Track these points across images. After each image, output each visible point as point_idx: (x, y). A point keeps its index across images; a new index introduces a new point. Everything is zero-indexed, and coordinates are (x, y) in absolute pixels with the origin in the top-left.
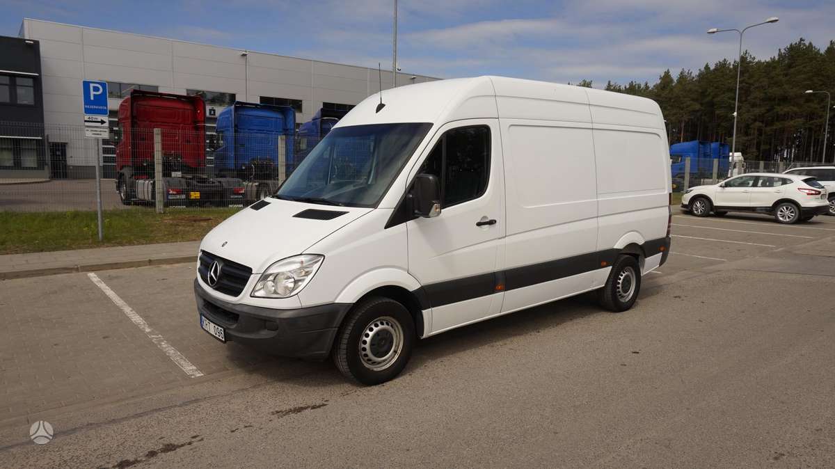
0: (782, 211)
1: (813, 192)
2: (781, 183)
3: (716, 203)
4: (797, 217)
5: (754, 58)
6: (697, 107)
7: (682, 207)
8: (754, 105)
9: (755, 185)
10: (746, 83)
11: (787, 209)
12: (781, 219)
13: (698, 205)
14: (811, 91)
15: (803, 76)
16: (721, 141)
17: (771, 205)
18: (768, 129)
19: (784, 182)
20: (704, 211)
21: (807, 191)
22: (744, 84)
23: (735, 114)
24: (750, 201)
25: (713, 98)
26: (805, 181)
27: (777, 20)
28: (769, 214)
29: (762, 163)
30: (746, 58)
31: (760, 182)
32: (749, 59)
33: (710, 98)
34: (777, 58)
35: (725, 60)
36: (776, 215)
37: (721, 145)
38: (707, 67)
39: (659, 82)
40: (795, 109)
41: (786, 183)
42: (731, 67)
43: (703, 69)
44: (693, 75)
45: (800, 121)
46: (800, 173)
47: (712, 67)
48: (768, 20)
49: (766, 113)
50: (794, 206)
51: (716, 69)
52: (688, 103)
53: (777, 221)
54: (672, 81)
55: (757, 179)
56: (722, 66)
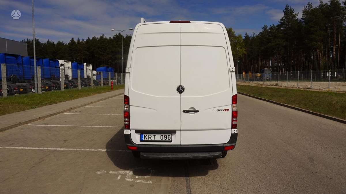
6: (88, 53)
8: (108, 54)
22: (104, 46)
23: (123, 58)
32: (104, 37)
33: (92, 50)
47: (91, 39)
51: (92, 40)
52: (84, 52)
56: (94, 38)
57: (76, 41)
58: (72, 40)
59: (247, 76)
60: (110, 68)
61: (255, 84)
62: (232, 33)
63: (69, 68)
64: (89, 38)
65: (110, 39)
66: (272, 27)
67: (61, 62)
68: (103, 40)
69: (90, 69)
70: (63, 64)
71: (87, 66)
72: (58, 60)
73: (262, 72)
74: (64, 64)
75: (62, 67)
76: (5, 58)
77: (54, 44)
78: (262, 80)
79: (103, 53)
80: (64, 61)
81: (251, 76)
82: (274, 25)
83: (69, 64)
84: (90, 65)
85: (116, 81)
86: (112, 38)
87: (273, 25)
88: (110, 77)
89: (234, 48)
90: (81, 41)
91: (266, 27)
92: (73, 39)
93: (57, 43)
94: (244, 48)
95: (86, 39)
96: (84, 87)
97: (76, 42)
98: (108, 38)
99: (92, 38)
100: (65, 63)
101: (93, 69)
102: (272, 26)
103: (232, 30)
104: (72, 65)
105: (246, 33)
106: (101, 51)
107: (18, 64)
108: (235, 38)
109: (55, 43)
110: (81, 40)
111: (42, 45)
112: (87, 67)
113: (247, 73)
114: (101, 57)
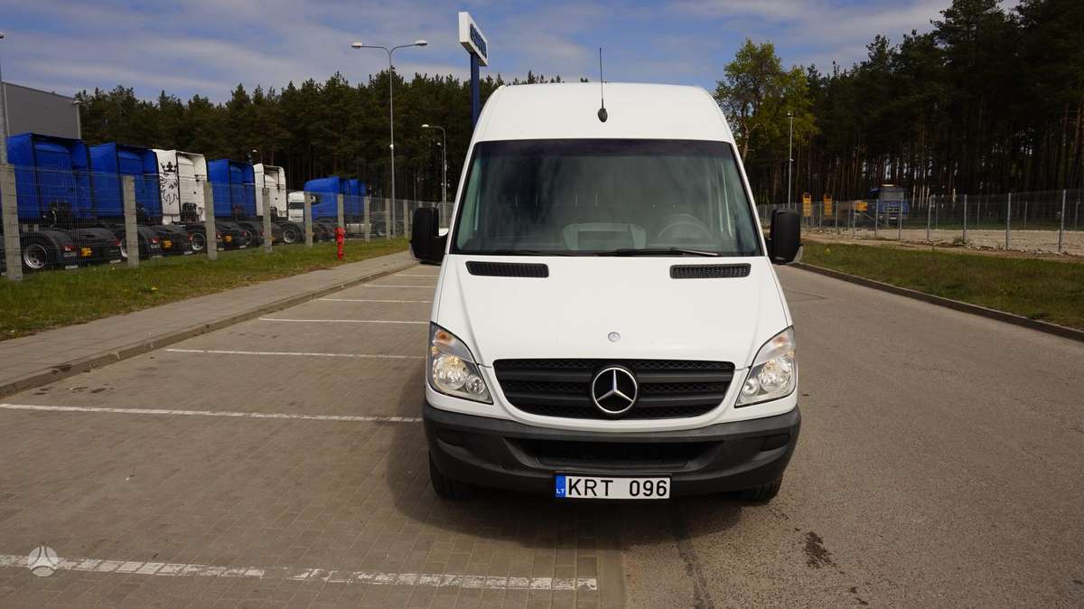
6: (288, 135)
8: (353, 137)
14: (427, 126)
15: (400, 108)
22: (340, 112)
25: (307, 125)
27: (425, 44)
30: (339, 81)
32: (341, 82)
33: (302, 124)
43: (286, 88)
47: (298, 87)
49: (367, 147)
51: (303, 90)
52: (276, 129)
57: (250, 93)
58: (240, 93)
59: (816, 211)
60: (352, 182)
61: (867, 238)
62: (772, 62)
63: (197, 181)
64: (291, 85)
65: (362, 89)
66: (911, 39)
67: (164, 156)
68: (336, 90)
69: (278, 186)
70: (174, 164)
71: (265, 173)
72: (154, 150)
73: (872, 196)
74: (177, 166)
75: (172, 177)
76: (34, 150)
77: (180, 105)
78: (871, 226)
79: (336, 134)
80: (177, 155)
81: (828, 211)
82: (918, 33)
83: (200, 166)
84: (277, 171)
85: (366, 226)
86: (367, 85)
87: (914, 33)
88: (341, 211)
89: (775, 115)
90: (265, 94)
91: (881, 42)
92: (240, 87)
93: (190, 102)
94: (809, 115)
95: (282, 89)
96: (248, 247)
97: (251, 97)
98: (354, 85)
99: (304, 85)
100: (182, 160)
101: (291, 187)
102: (912, 36)
103: (774, 54)
104: (210, 170)
105: (810, 66)
106: (331, 129)
107: (75, 168)
108: (782, 80)
109: (185, 103)
110: (268, 93)
111: (142, 108)
112: (268, 178)
113: (817, 199)
114: (332, 147)
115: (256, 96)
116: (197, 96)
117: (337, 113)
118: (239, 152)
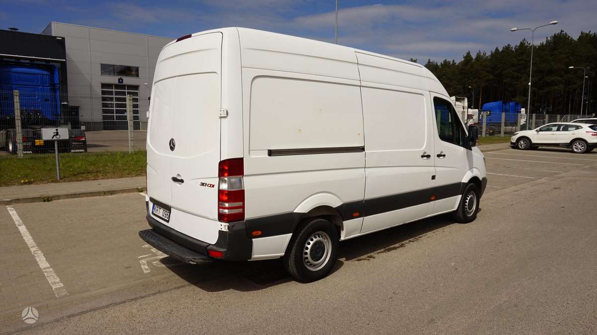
0: (576, 146)
1: (596, 134)
2: (575, 128)
3: (534, 141)
4: (585, 149)
5: (530, 44)
6: (491, 77)
7: (511, 144)
9: (558, 130)
10: (525, 61)
11: (579, 144)
12: (575, 150)
13: (522, 143)
14: (572, 67)
16: (504, 100)
17: (569, 142)
18: (540, 92)
19: (577, 128)
20: (526, 146)
21: (592, 133)
22: (523, 61)
23: (530, 84)
24: (556, 140)
25: (502, 71)
26: (590, 127)
27: (556, 23)
28: (568, 147)
29: (559, 116)
30: (525, 43)
31: (562, 127)
33: (500, 71)
34: (545, 43)
35: (509, 45)
36: (572, 148)
37: (503, 103)
38: (497, 49)
39: (463, 60)
40: (559, 78)
41: (578, 129)
42: (514, 49)
43: (494, 51)
44: (487, 55)
45: (562, 86)
46: (586, 122)
47: (500, 49)
48: (551, 23)
50: (584, 142)
51: (503, 51)
52: (485, 74)
53: (573, 152)
54: (472, 59)
55: (559, 126)
56: (507, 49)
57: (474, 56)
58: (468, 56)
60: (511, 104)
69: (464, 107)
71: (456, 101)
77: (437, 65)
79: (519, 75)
84: (464, 99)
92: (469, 53)
93: (441, 64)
95: (491, 51)
99: (503, 48)
101: (469, 107)
109: (439, 64)
110: (483, 54)
112: (458, 103)
114: (517, 83)
115: (477, 57)
116: (446, 60)
117: (521, 62)
118: (464, 87)
